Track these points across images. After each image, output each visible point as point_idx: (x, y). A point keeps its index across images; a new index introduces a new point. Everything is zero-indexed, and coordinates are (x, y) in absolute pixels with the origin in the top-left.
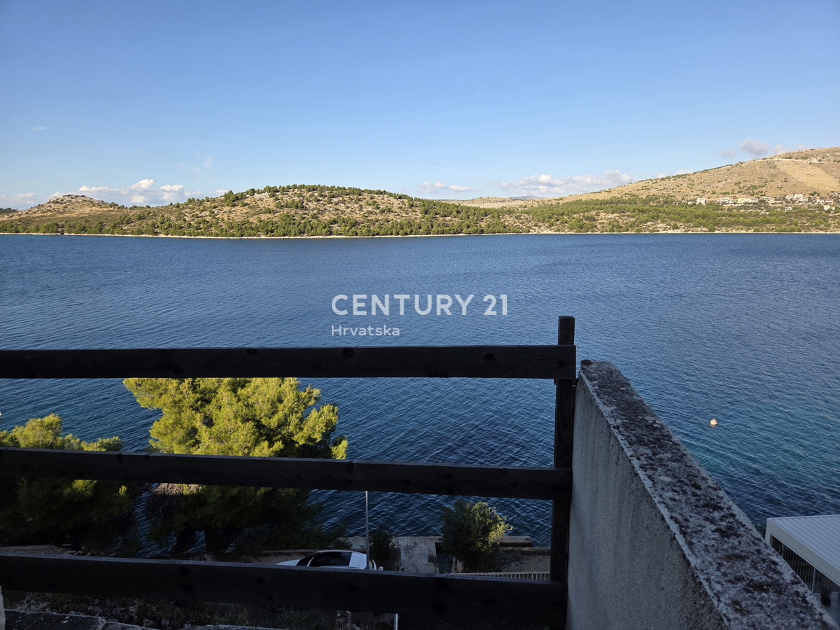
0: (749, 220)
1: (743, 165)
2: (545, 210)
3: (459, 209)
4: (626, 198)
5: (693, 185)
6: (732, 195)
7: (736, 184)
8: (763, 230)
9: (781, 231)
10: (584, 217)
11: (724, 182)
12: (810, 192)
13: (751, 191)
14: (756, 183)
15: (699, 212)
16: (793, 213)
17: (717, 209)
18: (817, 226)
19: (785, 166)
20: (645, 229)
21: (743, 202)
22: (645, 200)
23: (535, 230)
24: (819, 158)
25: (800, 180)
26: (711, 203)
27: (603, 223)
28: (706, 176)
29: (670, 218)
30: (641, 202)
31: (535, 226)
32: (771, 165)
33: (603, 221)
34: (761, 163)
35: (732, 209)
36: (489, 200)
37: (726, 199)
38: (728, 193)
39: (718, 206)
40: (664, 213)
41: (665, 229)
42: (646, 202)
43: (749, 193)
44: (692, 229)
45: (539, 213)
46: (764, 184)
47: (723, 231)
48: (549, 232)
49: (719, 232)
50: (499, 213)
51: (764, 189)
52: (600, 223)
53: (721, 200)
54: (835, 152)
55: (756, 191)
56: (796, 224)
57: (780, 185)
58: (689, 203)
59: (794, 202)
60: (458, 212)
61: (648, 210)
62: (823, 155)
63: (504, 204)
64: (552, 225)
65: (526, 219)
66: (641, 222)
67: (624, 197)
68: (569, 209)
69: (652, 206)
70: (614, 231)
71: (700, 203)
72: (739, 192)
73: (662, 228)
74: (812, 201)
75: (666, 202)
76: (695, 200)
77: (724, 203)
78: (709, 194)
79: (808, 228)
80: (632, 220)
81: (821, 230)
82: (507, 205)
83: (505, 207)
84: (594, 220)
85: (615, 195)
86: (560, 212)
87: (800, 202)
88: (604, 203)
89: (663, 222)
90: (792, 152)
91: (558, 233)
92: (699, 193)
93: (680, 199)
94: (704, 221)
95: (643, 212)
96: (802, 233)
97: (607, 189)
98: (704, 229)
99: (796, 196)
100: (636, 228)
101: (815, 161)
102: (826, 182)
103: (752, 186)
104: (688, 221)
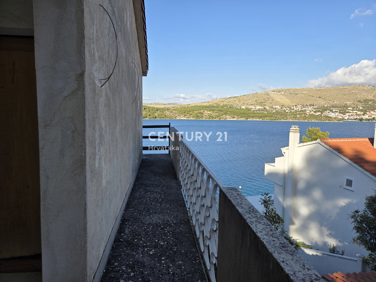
0: (261, 115)
1: (258, 94)
2: (182, 109)
3: (145, 107)
4: (215, 105)
5: (240, 101)
6: (254, 105)
7: (256, 101)
8: (265, 119)
9: (271, 120)
10: (198, 112)
11: (251, 100)
12: (281, 105)
13: (261, 104)
14: (263, 101)
15: (242, 112)
16: (275, 113)
17: (249, 111)
18: (283, 118)
19: (272, 95)
20: (222, 118)
21: (258, 108)
22: (222, 106)
23: (178, 118)
24: (284, 92)
25: (278, 100)
26: (247, 108)
27: (206, 115)
28: (245, 98)
29: (232, 114)
30: (221, 107)
31: (178, 116)
32: (268, 94)
33: (206, 114)
34: (264, 93)
35: (254, 111)
36: (158, 104)
37: (252, 107)
39: (249, 110)
40: (229, 112)
41: (230, 118)
42: (223, 107)
44: (240, 118)
45: (180, 110)
46: (265, 101)
47: (251, 119)
48: (185, 119)
49: (249, 120)
50: (163, 110)
51: (265, 103)
52: (205, 115)
53: (250, 107)
54: (289, 90)
55: (263, 104)
57: (271, 102)
58: (239, 108)
59: (276, 109)
60: (145, 109)
61: (223, 110)
62: (285, 91)
63: (165, 106)
64: (186, 115)
65: (175, 113)
66: (221, 115)
67: (214, 105)
68: (192, 109)
69: (225, 109)
70: (210, 119)
71: (243, 108)
72: (257, 104)
73: (229, 118)
74: (282, 109)
75: (230, 107)
76: (241, 107)
77: (251, 108)
78: (246, 105)
79: (280, 119)
80: (217, 114)
81: (285, 119)
82: (167, 106)
83: (166, 107)
84: (202, 114)
85: (210, 104)
86: (189, 110)
87: (278, 109)
88: (206, 107)
89: (229, 115)
90: (275, 89)
91: (188, 119)
93: (235, 106)
94: (244, 115)
95: (221, 111)
96: (278, 121)
97: (208, 101)
98: (244, 118)
99: (277, 106)
100: (219, 118)
101: (283, 93)
102: (287, 101)
103: (261, 102)
104: (238, 115)
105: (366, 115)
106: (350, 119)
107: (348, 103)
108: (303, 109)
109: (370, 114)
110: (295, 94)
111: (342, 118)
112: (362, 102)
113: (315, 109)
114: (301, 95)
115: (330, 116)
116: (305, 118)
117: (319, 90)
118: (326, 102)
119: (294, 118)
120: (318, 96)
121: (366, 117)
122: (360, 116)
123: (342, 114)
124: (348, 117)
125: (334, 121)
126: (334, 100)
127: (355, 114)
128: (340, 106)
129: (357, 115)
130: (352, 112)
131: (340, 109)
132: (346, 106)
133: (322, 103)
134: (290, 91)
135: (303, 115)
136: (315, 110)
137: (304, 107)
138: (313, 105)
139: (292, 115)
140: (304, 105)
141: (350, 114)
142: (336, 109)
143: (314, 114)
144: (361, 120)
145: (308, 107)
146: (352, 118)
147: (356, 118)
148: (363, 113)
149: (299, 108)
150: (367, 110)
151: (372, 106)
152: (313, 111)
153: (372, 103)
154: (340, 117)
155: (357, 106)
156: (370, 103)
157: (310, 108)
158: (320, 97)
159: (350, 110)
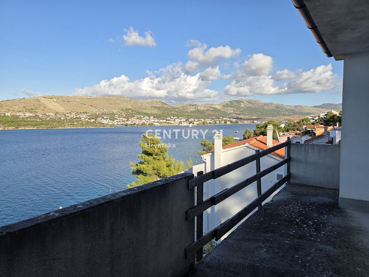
0: (34, 123)
1: (25, 99)
5: (2, 107)
6: (23, 112)
7: (24, 107)
8: (40, 128)
9: (48, 128)
11: (18, 106)
12: (55, 112)
13: (31, 111)
14: (33, 107)
15: (9, 120)
16: (51, 120)
17: (17, 118)
18: (61, 126)
19: (43, 101)
21: (28, 115)
24: (56, 99)
25: (50, 107)
26: (13, 116)
28: (9, 103)
32: (38, 100)
34: (34, 99)
35: (24, 118)
37: (20, 114)
38: (21, 111)
39: (17, 117)
43: (30, 111)
44: (7, 128)
46: (36, 108)
47: (23, 128)
49: (20, 129)
51: (36, 110)
53: (18, 114)
54: (62, 97)
55: (33, 111)
56: (53, 125)
57: (43, 109)
58: (2, 115)
59: (50, 116)
62: (58, 98)
71: (8, 115)
72: (26, 111)
74: (56, 116)
76: (5, 114)
77: (19, 116)
78: (12, 111)
79: (57, 126)
81: (63, 127)
87: (52, 116)
90: (46, 96)
92: (6, 110)
94: (13, 124)
96: (56, 128)
98: (13, 127)
99: (50, 114)
101: (55, 100)
102: (61, 109)
103: (31, 108)
104: (4, 124)
105: (129, 121)
106: (118, 125)
107: (114, 111)
108: (78, 117)
109: (131, 120)
110: (68, 102)
111: (112, 124)
112: (124, 111)
113: (88, 116)
114: (74, 103)
115: (103, 122)
116: (82, 125)
117: (89, 98)
118: (97, 110)
119: (72, 126)
120: (89, 105)
121: (129, 123)
122: (125, 122)
123: (112, 121)
124: (117, 123)
125: (107, 126)
126: (104, 109)
127: (121, 120)
128: (109, 114)
129: (123, 121)
130: (118, 118)
131: (109, 116)
132: (113, 114)
133: (94, 111)
134: (63, 99)
135: (80, 122)
136: (89, 118)
137: (78, 114)
138: (87, 113)
139: (70, 122)
140: (78, 113)
141: (118, 120)
142: (106, 116)
143: (89, 121)
144: (126, 125)
145: (82, 115)
146: (120, 124)
147: (122, 123)
148: (126, 119)
149: (73, 115)
150: (129, 117)
151: (131, 114)
152: (87, 118)
153: (131, 111)
154: (111, 123)
155: (121, 114)
156: (130, 111)
157: (84, 116)
158: (91, 106)
159: (117, 117)
